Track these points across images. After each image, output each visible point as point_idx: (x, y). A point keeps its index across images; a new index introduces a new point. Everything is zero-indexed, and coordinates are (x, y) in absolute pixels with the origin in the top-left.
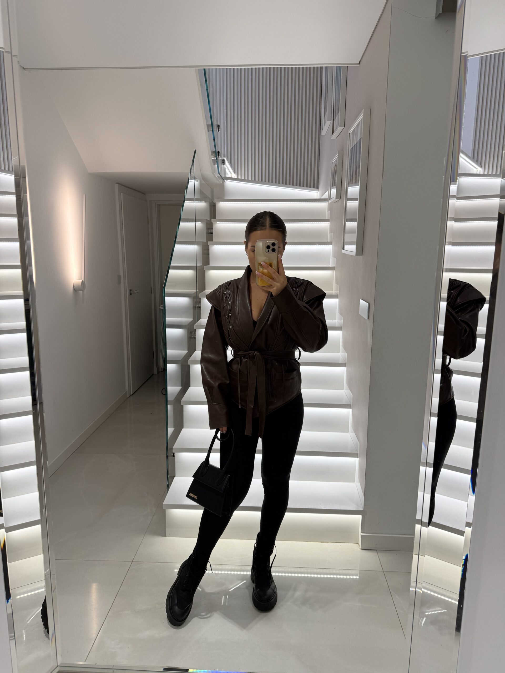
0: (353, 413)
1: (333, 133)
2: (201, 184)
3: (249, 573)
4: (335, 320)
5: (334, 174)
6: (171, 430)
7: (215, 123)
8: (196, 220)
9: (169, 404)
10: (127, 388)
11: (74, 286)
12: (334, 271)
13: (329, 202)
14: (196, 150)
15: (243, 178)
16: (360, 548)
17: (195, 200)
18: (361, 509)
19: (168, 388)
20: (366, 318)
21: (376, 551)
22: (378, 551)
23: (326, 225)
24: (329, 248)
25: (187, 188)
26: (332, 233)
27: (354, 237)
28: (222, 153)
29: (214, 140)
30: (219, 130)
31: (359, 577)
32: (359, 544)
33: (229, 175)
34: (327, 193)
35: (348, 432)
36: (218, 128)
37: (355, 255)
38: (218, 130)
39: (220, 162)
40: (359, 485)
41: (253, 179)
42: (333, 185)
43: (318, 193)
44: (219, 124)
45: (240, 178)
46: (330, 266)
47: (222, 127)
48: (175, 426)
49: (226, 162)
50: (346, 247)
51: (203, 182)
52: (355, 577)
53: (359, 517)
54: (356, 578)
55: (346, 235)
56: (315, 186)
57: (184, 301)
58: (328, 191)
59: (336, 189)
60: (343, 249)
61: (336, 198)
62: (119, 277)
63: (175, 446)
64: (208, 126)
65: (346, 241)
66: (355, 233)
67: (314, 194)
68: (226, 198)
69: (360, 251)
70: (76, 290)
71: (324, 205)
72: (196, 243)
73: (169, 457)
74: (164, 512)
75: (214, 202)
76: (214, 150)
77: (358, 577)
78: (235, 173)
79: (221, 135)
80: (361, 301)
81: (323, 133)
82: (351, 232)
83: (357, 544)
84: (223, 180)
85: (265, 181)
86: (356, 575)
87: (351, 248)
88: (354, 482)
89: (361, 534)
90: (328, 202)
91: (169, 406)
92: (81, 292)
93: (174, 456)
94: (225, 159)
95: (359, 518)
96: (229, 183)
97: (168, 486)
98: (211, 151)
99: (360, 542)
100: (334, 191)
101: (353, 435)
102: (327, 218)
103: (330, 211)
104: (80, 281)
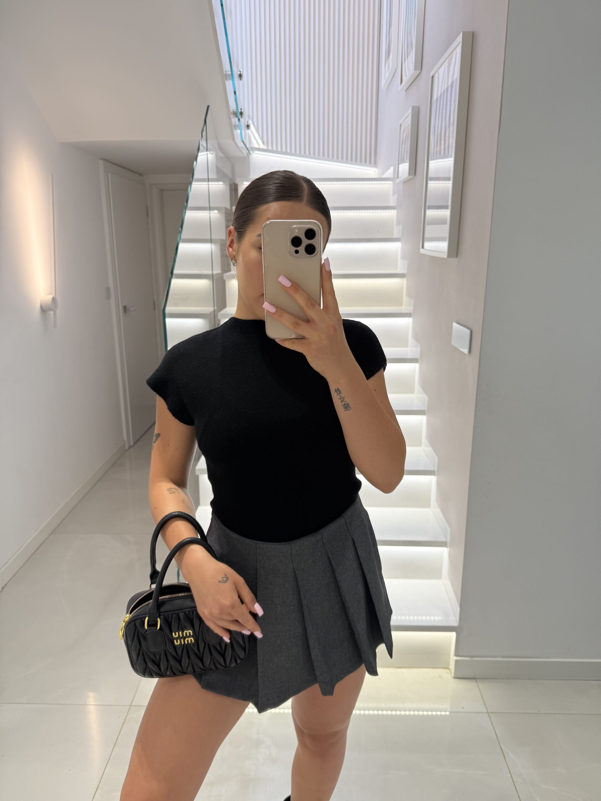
1: (402, 82)
2: (217, 158)
4: (407, 347)
8: (210, 209)
10: (125, 437)
11: (42, 305)
12: (405, 279)
13: (396, 182)
14: (208, 106)
15: (275, 149)
16: (453, 675)
17: (208, 180)
18: (455, 623)
20: (466, 351)
22: (477, 680)
23: (391, 214)
24: (395, 247)
25: (196, 161)
26: (402, 224)
28: (246, 112)
29: (235, 93)
32: (451, 671)
33: (256, 146)
34: (392, 170)
35: (429, 507)
36: (240, 78)
37: (446, 257)
39: (243, 127)
40: (448, 583)
43: (376, 170)
45: (270, 148)
46: (398, 272)
47: (245, 77)
49: (252, 126)
51: (221, 154)
53: (453, 635)
55: (427, 227)
56: (372, 161)
57: (196, 323)
58: (394, 167)
59: (407, 164)
60: (423, 247)
61: (410, 174)
62: (108, 289)
67: (371, 171)
69: (455, 250)
70: (44, 309)
71: (387, 185)
72: (211, 241)
78: (263, 143)
80: (457, 326)
82: (438, 222)
83: (448, 671)
87: (438, 247)
88: (440, 578)
89: (453, 658)
92: (51, 312)
94: (250, 122)
96: (256, 156)
99: (452, 668)
100: (404, 166)
101: (438, 511)
102: (392, 204)
103: (396, 195)
104: (50, 297)
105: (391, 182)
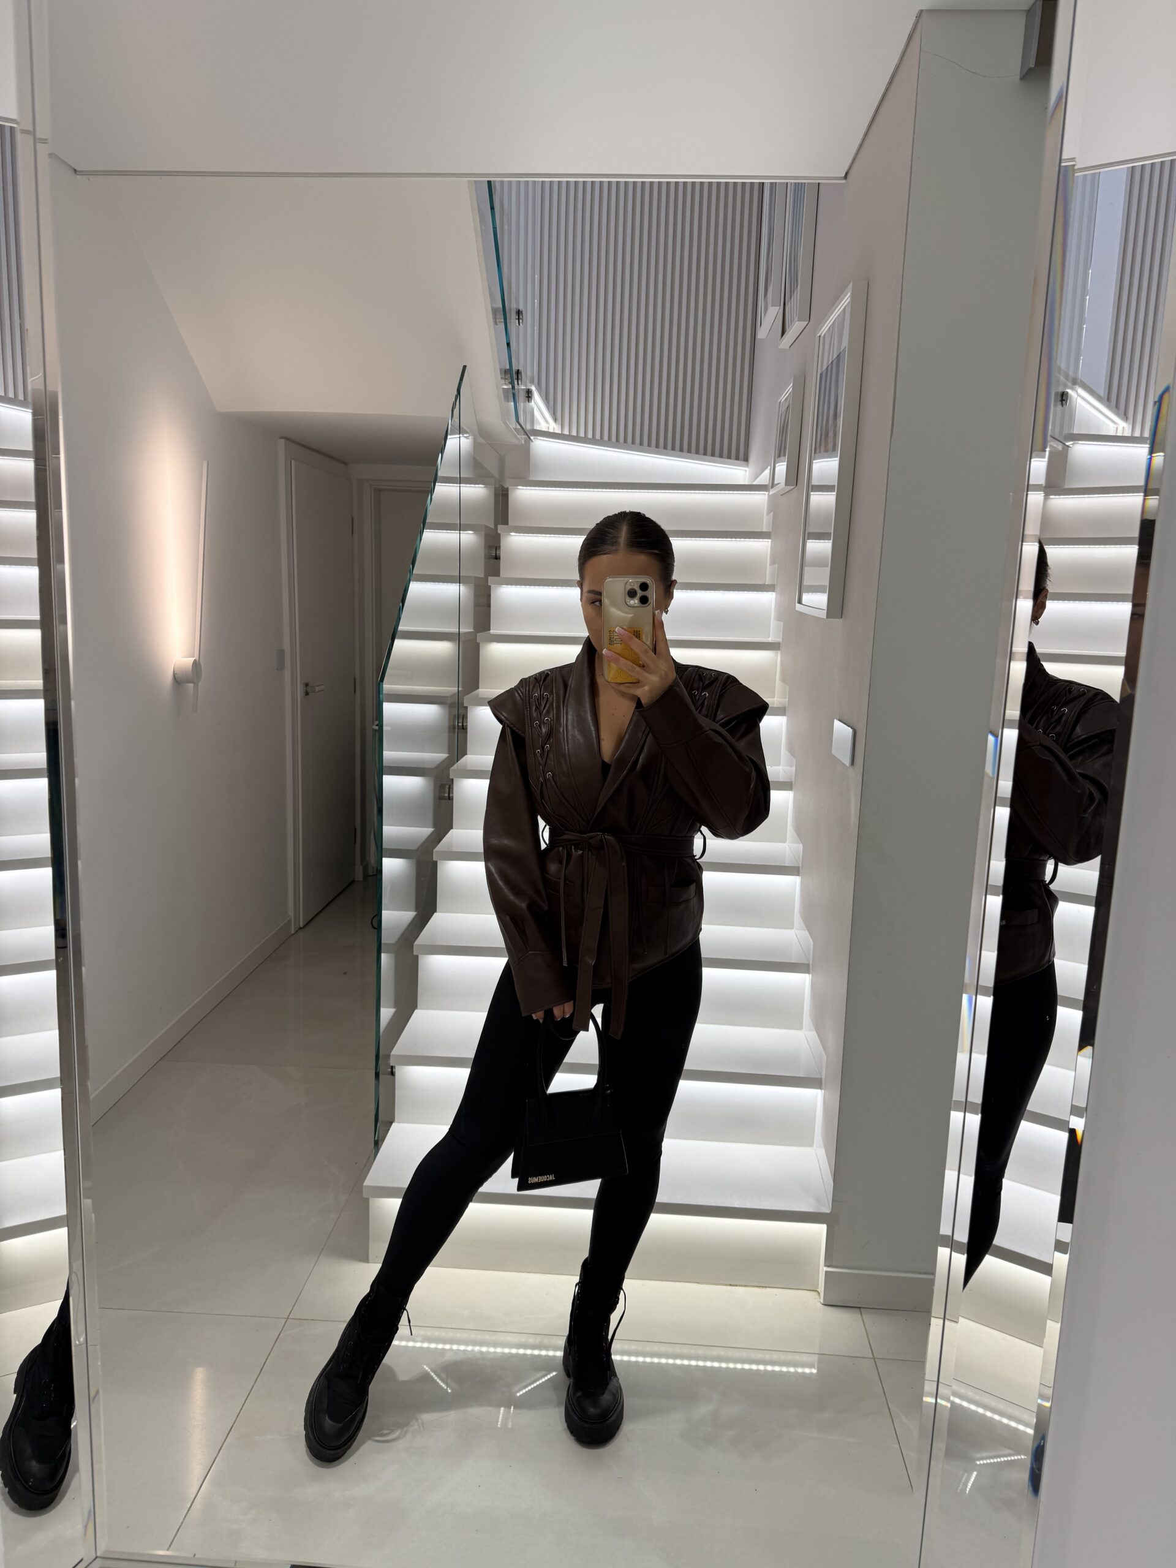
0: (813, 984)
1: (783, 333)
2: (476, 445)
3: (560, 1354)
4: (779, 765)
5: (783, 430)
6: (387, 1013)
7: (512, 306)
8: (461, 528)
9: (384, 953)
10: (291, 912)
11: (175, 672)
12: (779, 652)
13: (771, 493)
14: (465, 367)
15: (574, 433)
16: (822, 1302)
17: (460, 481)
18: (826, 1209)
19: (385, 914)
20: (847, 762)
21: (858, 1310)
22: (862, 1310)
23: (762, 546)
24: (768, 599)
25: (442, 452)
26: (777, 565)
27: (823, 576)
29: (508, 344)
30: (521, 321)
31: (818, 1370)
32: (819, 1293)
33: (542, 426)
34: (767, 472)
35: (801, 1028)
36: (517, 317)
37: (825, 617)
38: (517, 321)
39: (522, 396)
40: (822, 1152)
41: (598, 437)
42: (780, 453)
43: (746, 471)
44: (521, 308)
45: (566, 432)
46: (770, 640)
47: (528, 316)
48: (397, 1004)
49: (536, 396)
50: (807, 598)
51: (481, 440)
52: (807, 1371)
53: (823, 1228)
54: (811, 1374)
55: (806, 569)
56: (742, 456)
57: (428, 712)
58: (769, 467)
59: (785, 463)
60: (800, 602)
61: (786, 485)
62: (281, 654)
63: (395, 1052)
64: (495, 311)
65: (806, 582)
66: (827, 566)
67: (738, 473)
68: (532, 478)
69: (837, 607)
70: (179, 680)
71: (760, 499)
72: (459, 580)
73: (381, 1076)
74: (366, 1202)
75: (506, 487)
76: (508, 367)
77: (814, 1371)
78: (555, 420)
79: (526, 334)
80: (837, 724)
81: (762, 334)
82: (818, 563)
83: (816, 1293)
84: (526, 436)
85: (625, 441)
86: (811, 1366)
87: (817, 601)
88: (811, 1145)
89: (823, 1269)
90: (768, 494)
91: (383, 956)
93: (393, 1073)
94: (533, 388)
95: (820, 1230)
96: (540, 445)
97: (377, 1144)
98: (501, 370)
99: (821, 1288)
100: (781, 468)
101: (813, 1034)
102: (764, 529)
103: (771, 515)
104: (190, 661)
105: (765, 494)
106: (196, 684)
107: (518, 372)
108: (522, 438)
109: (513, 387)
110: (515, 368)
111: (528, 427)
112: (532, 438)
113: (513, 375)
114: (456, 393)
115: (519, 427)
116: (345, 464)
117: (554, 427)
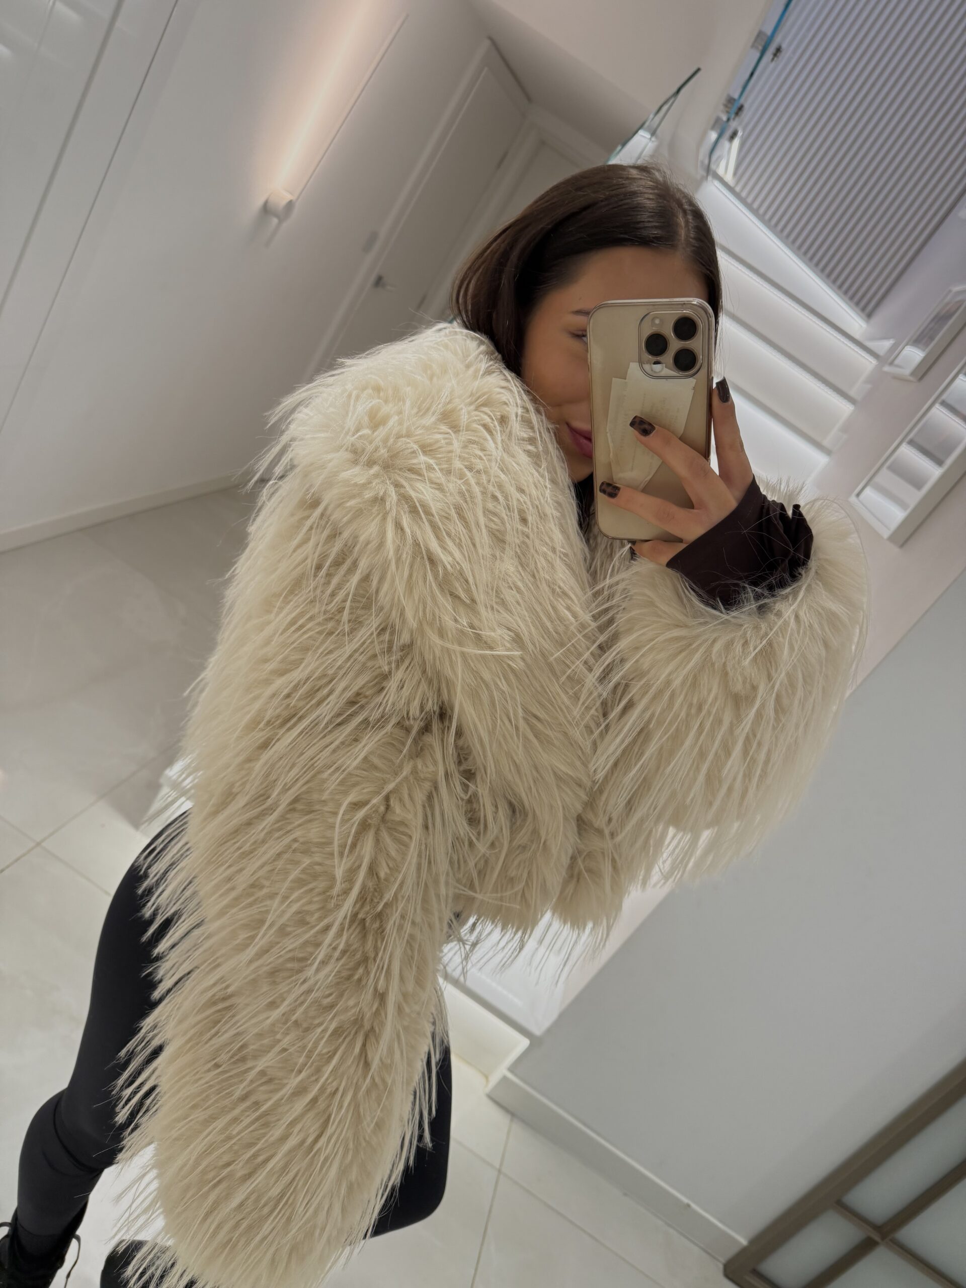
2: (658, 152)
7: (778, 39)
11: (268, 200)
14: (698, 70)
15: (749, 200)
16: (487, 1091)
18: (537, 1031)
21: (511, 1117)
22: (515, 1120)
23: (845, 408)
24: (820, 460)
26: (847, 436)
28: (746, 115)
29: (750, 72)
30: (776, 60)
32: (489, 1083)
33: (722, 170)
34: (887, 344)
36: (775, 54)
37: (886, 534)
38: (772, 58)
41: (761, 212)
42: (919, 340)
43: (861, 326)
44: (784, 46)
45: (744, 194)
47: (784, 58)
49: (737, 141)
53: (524, 1043)
56: (868, 308)
59: (921, 353)
60: (859, 495)
61: (911, 373)
62: (374, 237)
64: (760, 35)
65: (878, 479)
67: (855, 323)
69: (904, 535)
70: (266, 209)
71: (868, 363)
76: (736, 97)
78: (735, 174)
79: (771, 75)
83: (486, 1081)
84: (707, 173)
87: (885, 510)
89: (502, 1071)
90: (882, 366)
92: (275, 221)
94: (740, 134)
98: (729, 95)
99: (495, 1079)
102: (852, 393)
103: (869, 386)
104: (288, 197)
105: (874, 362)
106: (281, 221)
107: (741, 108)
108: (702, 172)
109: (728, 120)
110: (742, 101)
111: (713, 167)
112: (710, 178)
113: (735, 108)
114: (675, 89)
115: (706, 162)
116: (529, 99)
117: (729, 178)
